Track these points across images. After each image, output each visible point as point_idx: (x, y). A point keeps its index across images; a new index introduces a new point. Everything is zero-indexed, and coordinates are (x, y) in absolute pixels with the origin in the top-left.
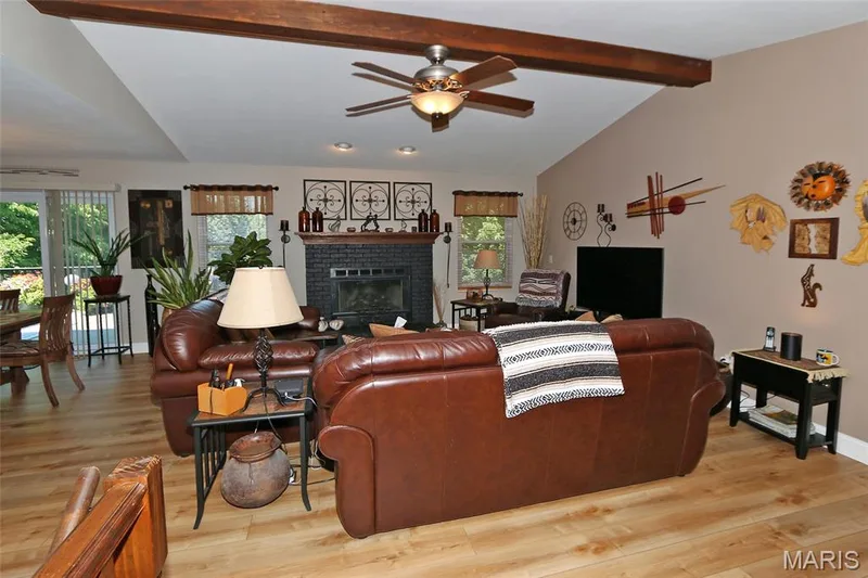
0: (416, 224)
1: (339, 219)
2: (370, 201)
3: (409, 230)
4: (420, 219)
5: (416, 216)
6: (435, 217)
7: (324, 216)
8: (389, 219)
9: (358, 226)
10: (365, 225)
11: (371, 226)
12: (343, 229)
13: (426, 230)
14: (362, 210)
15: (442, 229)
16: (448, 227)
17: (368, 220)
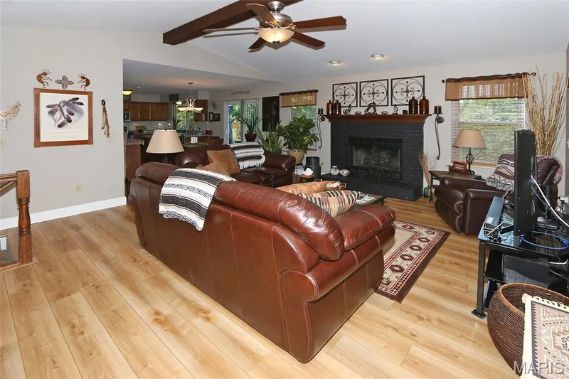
0: (407, 108)
1: (350, 106)
2: (373, 93)
3: (400, 112)
4: (410, 105)
5: (408, 103)
6: (425, 102)
7: (342, 105)
8: (388, 105)
9: (362, 111)
10: (368, 110)
11: (371, 110)
12: (352, 113)
13: (416, 112)
14: (367, 99)
15: (431, 110)
16: (438, 110)
17: (370, 106)
